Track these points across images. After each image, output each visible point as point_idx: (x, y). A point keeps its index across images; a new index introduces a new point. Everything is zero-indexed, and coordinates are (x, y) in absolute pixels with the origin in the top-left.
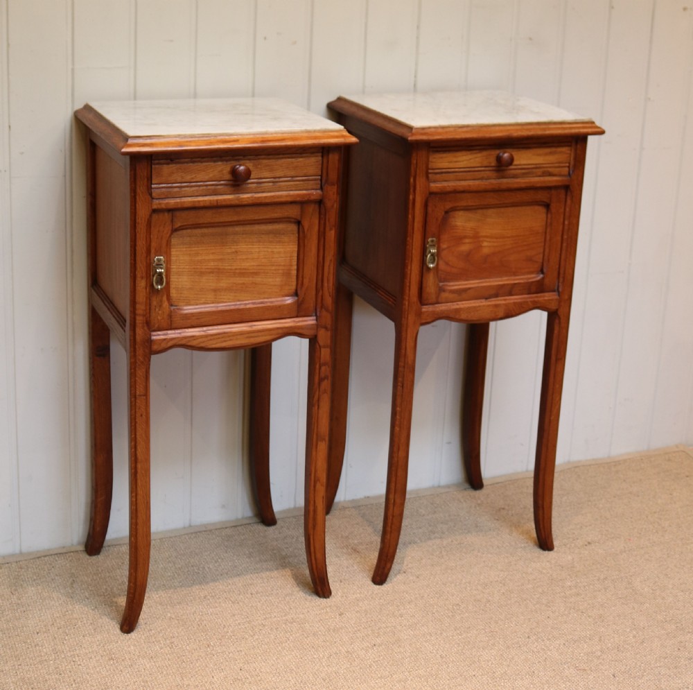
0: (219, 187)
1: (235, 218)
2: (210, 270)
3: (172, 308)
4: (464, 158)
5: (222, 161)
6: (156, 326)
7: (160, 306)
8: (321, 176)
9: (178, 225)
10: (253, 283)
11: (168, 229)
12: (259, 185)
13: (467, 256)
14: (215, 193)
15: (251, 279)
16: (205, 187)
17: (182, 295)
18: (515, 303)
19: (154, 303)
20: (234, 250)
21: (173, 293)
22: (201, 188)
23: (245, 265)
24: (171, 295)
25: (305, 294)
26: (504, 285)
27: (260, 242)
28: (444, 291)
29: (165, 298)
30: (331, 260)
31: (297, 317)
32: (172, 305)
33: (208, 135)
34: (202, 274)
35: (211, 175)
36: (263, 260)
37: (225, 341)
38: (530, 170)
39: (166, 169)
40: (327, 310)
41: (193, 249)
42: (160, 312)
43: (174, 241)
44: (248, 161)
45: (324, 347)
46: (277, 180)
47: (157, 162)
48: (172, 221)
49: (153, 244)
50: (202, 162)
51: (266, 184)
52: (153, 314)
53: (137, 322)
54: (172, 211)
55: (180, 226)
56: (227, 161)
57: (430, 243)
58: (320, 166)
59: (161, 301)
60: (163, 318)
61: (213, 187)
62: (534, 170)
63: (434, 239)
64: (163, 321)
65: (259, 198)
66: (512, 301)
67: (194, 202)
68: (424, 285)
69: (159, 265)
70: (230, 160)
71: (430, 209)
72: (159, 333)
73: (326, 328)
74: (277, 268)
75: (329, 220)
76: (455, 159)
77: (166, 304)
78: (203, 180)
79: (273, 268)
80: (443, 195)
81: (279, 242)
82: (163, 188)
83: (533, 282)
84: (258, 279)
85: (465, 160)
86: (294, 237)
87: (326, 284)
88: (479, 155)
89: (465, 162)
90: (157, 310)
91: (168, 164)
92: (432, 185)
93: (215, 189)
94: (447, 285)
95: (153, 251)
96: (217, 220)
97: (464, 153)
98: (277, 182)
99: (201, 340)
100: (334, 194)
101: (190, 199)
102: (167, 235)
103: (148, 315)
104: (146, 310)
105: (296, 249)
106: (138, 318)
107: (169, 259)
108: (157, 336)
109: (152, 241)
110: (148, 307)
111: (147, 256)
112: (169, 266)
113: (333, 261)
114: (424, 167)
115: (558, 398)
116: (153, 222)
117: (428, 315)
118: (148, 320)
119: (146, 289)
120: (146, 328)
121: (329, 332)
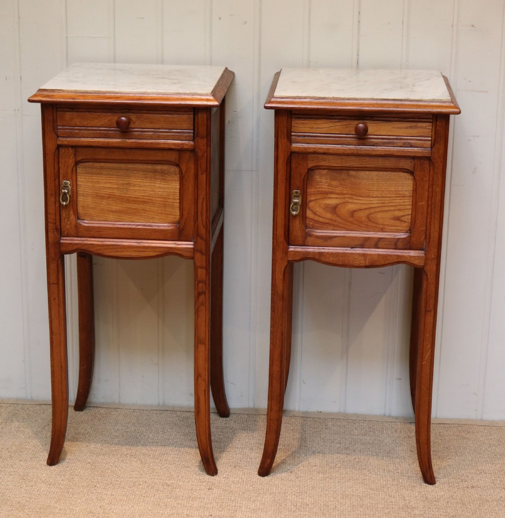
0: (110, 132)
1: (124, 157)
2: (108, 196)
3: (79, 221)
4: (325, 125)
5: (111, 113)
6: (66, 232)
7: (69, 218)
8: (194, 130)
9: (80, 158)
10: (143, 209)
11: (71, 161)
12: (142, 133)
13: (334, 209)
14: (106, 136)
15: (141, 206)
16: (99, 132)
17: (88, 212)
18: (378, 255)
19: (64, 215)
20: (127, 182)
22: (95, 132)
23: (137, 194)
24: (79, 211)
25: (185, 223)
26: (370, 238)
27: (146, 177)
28: (310, 236)
29: (72, 213)
30: (204, 199)
31: (179, 240)
32: (78, 218)
33: (99, 92)
34: (102, 198)
35: (102, 123)
36: (151, 193)
37: (118, 251)
38: (391, 141)
39: (68, 115)
40: (202, 238)
41: (94, 178)
42: (68, 223)
43: (78, 170)
44: (132, 114)
45: (201, 268)
46: (157, 130)
47: (61, 109)
48: (75, 155)
49: (61, 171)
50: (96, 112)
51: (147, 133)
52: (63, 224)
53: (49, 227)
54: (75, 147)
55: (82, 159)
56: (115, 113)
57: (295, 194)
58: (192, 122)
59: (69, 214)
60: (71, 228)
61: (105, 132)
62: (395, 141)
63: (299, 192)
64: (70, 229)
65: (141, 143)
66: (377, 253)
67: (90, 142)
68: (291, 228)
69: (66, 187)
70: (117, 113)
71: (293, 166)
72: (68, 238)
73: (201, 252)
74: (163, 200)
75: (200, 166)
76: (316, 126)
77: (72, 217)
78: (98, 125)
79: (161, 199)
80: (304, 154)
81: (164, 179)
82: (66, 129)
83: (399, 239)
84: (147, 207)
85: (323, 127)
86: (177, 177)
87: (200, 218)
88: (338, 124)
89: (325, 129)
90: (66, 221)
91: (69, 112)
92: (294, 145)
93: (107, 133)
94: (314, 231)
95: (61, 176)
96: (110, 157)
97: (324, 121)
98: (156, 132)
100: (204, 146)
101: (86, 140)
102: (72, 165)
103: (58, 224)
104: (56, 219)
105: (178, 187)
106: (49, 225)
107: (75, 183)
108: (65, 240)
109: (60, 168)
110: (58, 218)
111: (55, 180)
112: (75, 188)
113: (205, 200)
114: (285, 130)
115: (429, 346)
116: (61, 154)
117: (294, 255)
118: (59, 227)
119: (55, 204)
120: (56, 233)
121: (204, 256)
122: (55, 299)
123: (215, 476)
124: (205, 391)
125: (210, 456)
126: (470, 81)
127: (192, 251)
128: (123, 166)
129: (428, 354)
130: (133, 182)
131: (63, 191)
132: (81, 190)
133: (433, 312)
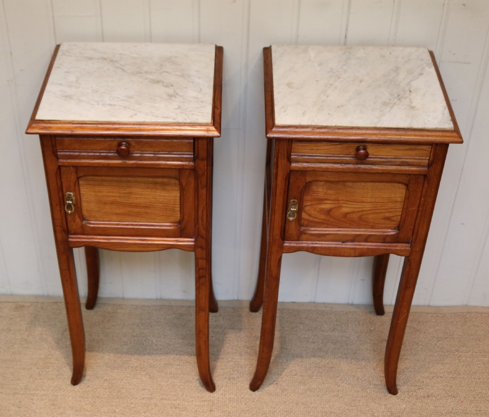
0: (110, 155)
1: (125, 173)
2: (111, 202)
3: (84, 222)
4: (325, 148)
5: (110, 138)
6: (73, 230)
7: (74, 221)
8: (194, 152)
9: (81, 174)
10: (145, 213)
11: (73, 177)
13: (328, 212)
14: (107, 158)
15: (143, 210)
16: (98, 154)
17: (92, 214)
20: (128, 192)
21: (85, 213)
23: (139, 201)
24: (84, 214)
25: (186, 224)
26: (360, 235)
27: (148, 188)
28: (305, 234)
29: (77, 217)
30: (204, 208)
31: (180, 237)
32: (83, 220)
33: (97, 123)
34: (105, 203)
35: (102, 147)
36: (153, 199)
38: (389, 160)
39: (67, 141)
40: (202, 237)
41: (96, 188)
42: (74, 224)
43: (81, 182)
44: (131, 139)
45: (201, 259)
47: (59, 136)
48: (77, 172)
49: (64, 185)
50: (94, 138)
52: (69, 225)
53: (57, 230)
54: (76, 167)
55: (84, 175)
56: (114, 138)
57: (292, 203)
58: (192, 147)
59: (74, 218)
61: (105, 154)
62: (393, 160)
63: (296, 200)
64: (77, 229)
65: (141, 164)
66: (366, 247)
67: (91, 163)
68: (287, 229)
69: (69, 198)
71: (292, 181)
72: (75, 236)
73: (202, 248)
74: (164, 205)
75: (201, 183)
76: (316, 148)
77: (78, 220)
78: (97, 149)
80: (303, 172)
81: (163, 189)
82: (66, 152)
83: (387, 235)
84: (149, 211)
85: (322, 151)
86: (177, 188)
87: (200, 222)
88: (339, 146)
89: (325, 151)
90: (72, 223)
91: (68, 137)
92: (293, 165)
93: (107, 156)
94: (308, 230)
95: (64, 189)
96: (111, 173)
97: (325, 143)
99: (105, 245)
100: (204, 166)
101: (87, 161)
102: (75, 180)
103: (65, 226)
104: (62, 224)
105: (179, 195)
106: (57, 227)
107: (78, 193)
108: (73, 239)
109: (63, 182)
110: (64, 222)
111: (59, 193)
112: (78, 197)
113: (205, 210)
114: (286, 153)
115: (405, 311)
116: (62, 171)
117: (289, 248)
118: (66, 228)
119: (61, 211)
120: (64, 234)
121: (205, 251)
122: (67, 280)
123: (214, 393)
124: (205, 341)
125: (209, 381)
126: (454, 54)
127: (193, 247)
128: (124, 179)
129: (404, 316)
130: (134, 192)
131: (67, 202)
132: (84, 198)
133: (412, 289)
